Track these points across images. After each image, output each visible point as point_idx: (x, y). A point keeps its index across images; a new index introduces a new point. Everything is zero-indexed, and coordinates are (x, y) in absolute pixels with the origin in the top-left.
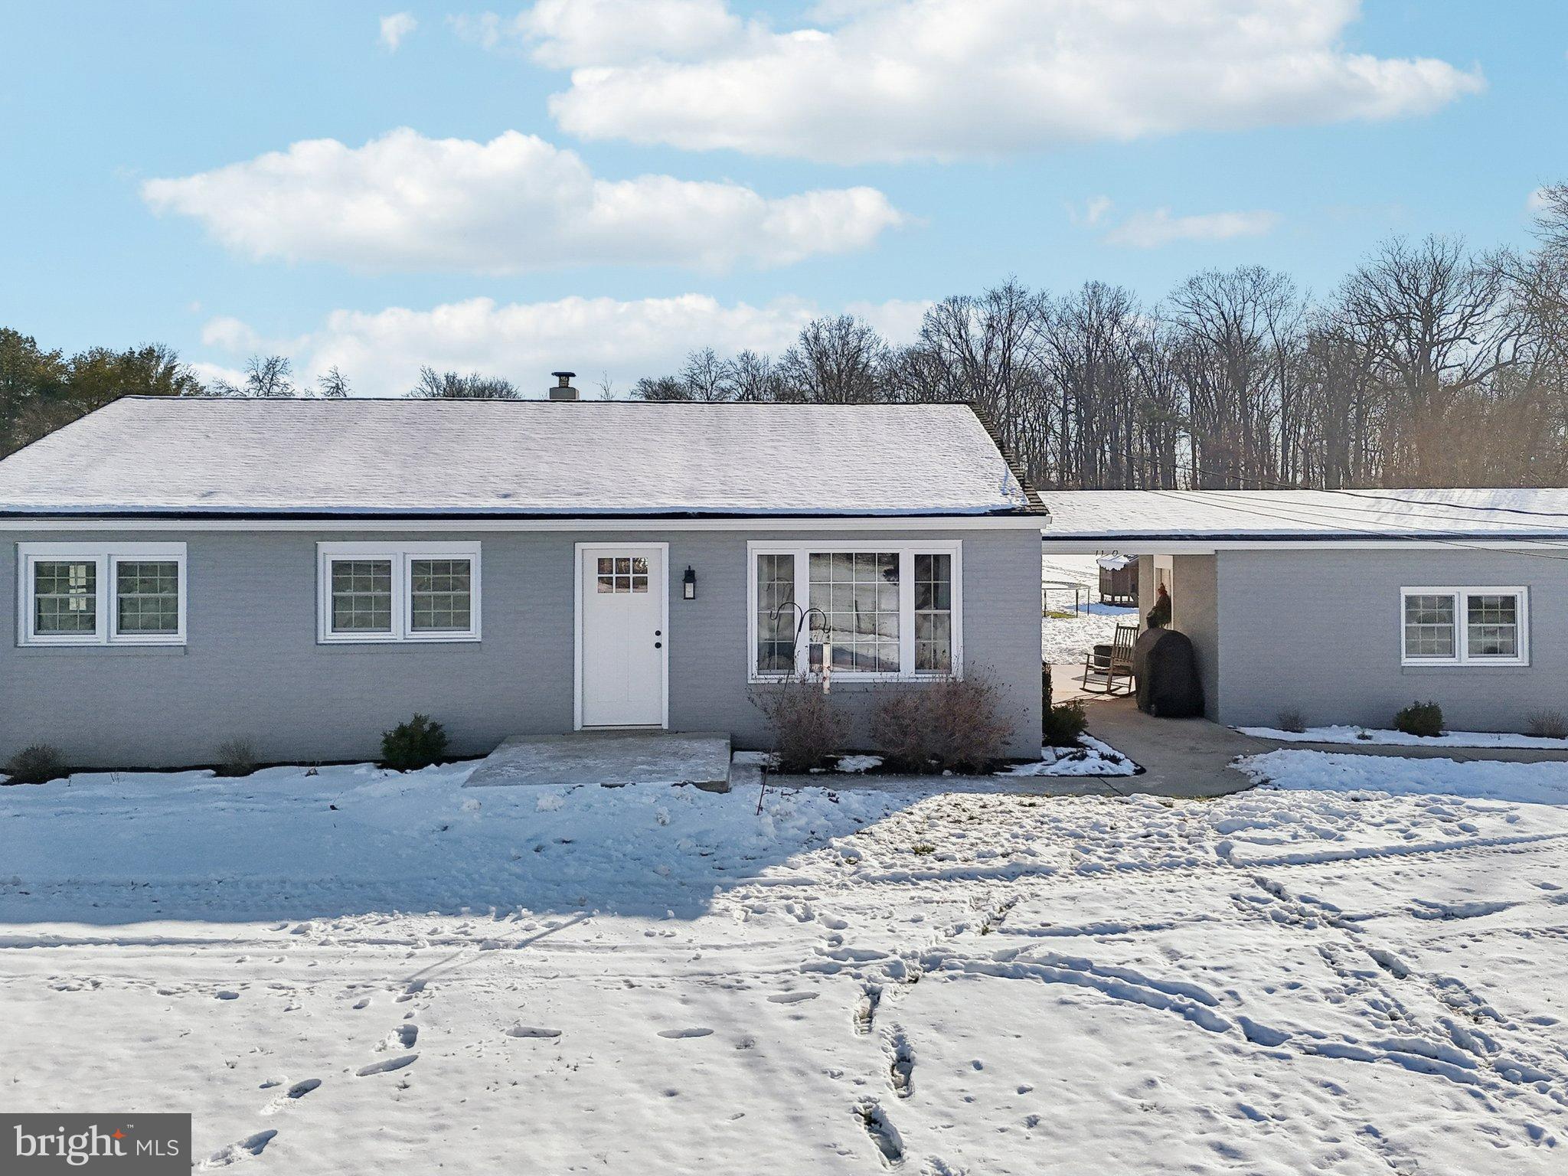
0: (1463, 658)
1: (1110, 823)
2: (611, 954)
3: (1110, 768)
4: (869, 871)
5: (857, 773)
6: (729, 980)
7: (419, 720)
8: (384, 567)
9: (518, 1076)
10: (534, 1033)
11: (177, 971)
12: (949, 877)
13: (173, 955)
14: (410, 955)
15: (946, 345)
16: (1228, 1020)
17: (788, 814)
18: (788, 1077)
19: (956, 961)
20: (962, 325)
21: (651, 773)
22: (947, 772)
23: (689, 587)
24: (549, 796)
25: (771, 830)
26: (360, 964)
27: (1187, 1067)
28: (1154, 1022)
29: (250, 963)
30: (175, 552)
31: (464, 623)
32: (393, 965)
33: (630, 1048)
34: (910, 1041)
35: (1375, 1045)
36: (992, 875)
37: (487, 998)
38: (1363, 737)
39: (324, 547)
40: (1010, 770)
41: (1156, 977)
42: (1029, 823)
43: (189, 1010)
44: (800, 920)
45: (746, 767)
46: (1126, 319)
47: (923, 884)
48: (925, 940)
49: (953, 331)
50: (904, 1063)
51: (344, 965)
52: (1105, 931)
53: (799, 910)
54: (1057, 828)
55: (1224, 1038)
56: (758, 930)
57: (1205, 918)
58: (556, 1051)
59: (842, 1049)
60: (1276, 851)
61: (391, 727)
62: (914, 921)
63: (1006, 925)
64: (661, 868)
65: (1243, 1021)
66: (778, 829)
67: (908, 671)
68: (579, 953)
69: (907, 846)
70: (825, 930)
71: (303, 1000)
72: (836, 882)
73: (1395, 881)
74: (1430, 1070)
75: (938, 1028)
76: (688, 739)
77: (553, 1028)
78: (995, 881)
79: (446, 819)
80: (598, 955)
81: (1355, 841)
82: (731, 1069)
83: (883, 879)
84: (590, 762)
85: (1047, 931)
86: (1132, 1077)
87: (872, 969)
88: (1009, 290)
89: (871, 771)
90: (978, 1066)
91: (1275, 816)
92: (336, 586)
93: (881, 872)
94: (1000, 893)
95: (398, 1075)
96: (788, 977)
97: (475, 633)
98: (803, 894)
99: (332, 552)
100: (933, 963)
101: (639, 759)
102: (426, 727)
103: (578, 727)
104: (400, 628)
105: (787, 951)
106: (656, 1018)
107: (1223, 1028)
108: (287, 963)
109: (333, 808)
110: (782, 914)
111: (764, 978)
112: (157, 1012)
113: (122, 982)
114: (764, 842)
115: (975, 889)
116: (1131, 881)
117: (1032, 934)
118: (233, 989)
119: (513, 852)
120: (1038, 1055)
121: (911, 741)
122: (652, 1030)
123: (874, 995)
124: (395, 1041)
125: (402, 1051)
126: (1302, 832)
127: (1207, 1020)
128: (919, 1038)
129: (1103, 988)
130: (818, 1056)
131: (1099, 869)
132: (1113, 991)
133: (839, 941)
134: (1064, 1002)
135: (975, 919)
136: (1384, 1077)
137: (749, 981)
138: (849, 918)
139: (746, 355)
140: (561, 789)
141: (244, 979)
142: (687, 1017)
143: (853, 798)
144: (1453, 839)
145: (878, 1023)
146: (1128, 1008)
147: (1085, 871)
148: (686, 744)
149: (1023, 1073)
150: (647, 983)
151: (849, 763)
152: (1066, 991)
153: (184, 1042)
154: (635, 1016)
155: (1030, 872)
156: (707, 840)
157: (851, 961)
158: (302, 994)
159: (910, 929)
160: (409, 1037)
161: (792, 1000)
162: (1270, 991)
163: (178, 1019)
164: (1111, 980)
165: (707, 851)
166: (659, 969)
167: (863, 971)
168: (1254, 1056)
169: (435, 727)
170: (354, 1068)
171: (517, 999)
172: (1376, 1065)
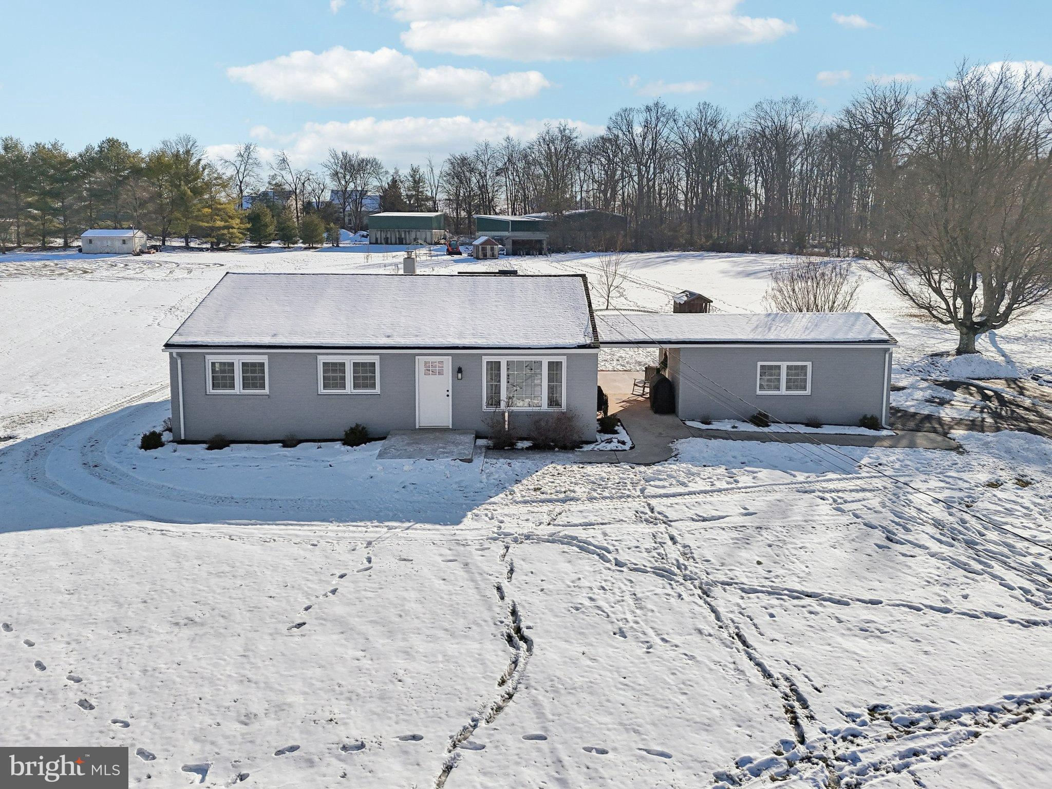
0: (783, 391)
1: (607, 477)
2: (428, 532)
3: (620, 447)
4: (516, 498)
5: (522, 449)
6: (464, 543)
7: (357, 425)
8: (343, 364)
9: (402, 573)
10: (405, 560)
11: (297, 536)
12: (543, 501)
13: (294, 530)
14: (366, 532)
15: (621, 135)
16: (611, 558)
17: (492, 473)
18: (477, 575)
19: (535, 537)
20: (630, 125)
21: (444, 453)
22: (557, 449)
23: (460, 375)
24: (407, 465)
25: (485, 481)
26: (352, 535)
27: (592, 574)
28: (589, 559)
29: (318, 533)
30: (264, 359)
31: (373, 386)
32: (361, 535)
33: (433, 565)
34: (514, 565)
35: (651, 568)
36: (558, 501)
37: (391, 548)
38: (734, 427)
39: (319, 357)
40: (581, 447)
41: (596, 543)
42: (578, 476)
43: (303, 549)
44: (490, 519)
45: (480, 447)
46: (720, 126)
47: (534, 504)
48: (529, 527)
49: (624, 128)
50: (512, 571)
51: (346, 535)
52: (587, 525)
53: (490, 515)
54: (588, 479)
55: (608, 565)
56: (475, 523)
57: (622, 520)
58: (411, 566)
59: (495, 567)
60: (662, 491)
61: (347, 429)
62: (526, 520)
63: (556, 522)
64: (446, 497)
65: (616, 559)
66: (488, 479)
67: (545, 407)
68: (418, 531)
69: (532, 487)
70: (497, 523)
71: (336, 547)
72: (504, 503)
73: (694, 506)
74: (663, 576)
75: (523, 560)
76: (460, 434)
77: (411, 558)
78: (559, 503)
79: (372, 474)
80: (425, 532)
81: (693, 487)
82: (461, 573)
83: (520, 502)
84: (422, 447)
85: (569, 525)
86: (575, 576)
87: (508, 540)
88: (657, 105)
89: (528, 449)
90: (532, 573)
91: (668, 475)
92: (324, 372)
93: (521, 499)
94: (558, 508)
95: (367, 572)
96: (482, 541)
97: (377, 390)
98: (492, 508)
99: (322, 359)
100: (528, 537)
101: (441, 445)
102: (360, 428)
103: (417, 427)
104: (349, 389)
105: (483, 532)
106: (441, 555)
107: (609, 561)
108: (329, 534)
109: (331, 466)
110: (484, 517)
111: (475, 541)
112: (295, 550)
113: (281, 539)
114: (482, 485)
115: (551, 506)
116: (604, 504)
117: (563, 526)
118: (315, 543)
119: (396, 489)
120: (550, 570)
121: (543, 438)
122: (439, 559)
123: (507, 548)
124: (365, 561)
125: (367, 565)
126: (674, 483)
127: (606, 559)
128: (518, 564)
129: (578, 547)
130: (486, 569)
131: (595, 498)
132: (581, 548)
133: (500, 527)
134: (564, 552)
135: (546, 518)
136: (648, 578)
137: (470, 543)
138: (506, 519)
139: (508, 138)
140: (411, 461)
141: (318, 539)
142: (449, 555)
143: (518, 464)
144: (730, 486)
145: (507, 558)
146: (584, 554)
147: (591, 499)
148: (458, 437)
149: (544, 575)
150: (439, 543)
151: (520, 445)
152: (566, 548)
153: (305, 560)
154: (435, 554)
155: (571, 499)
156: (463, 485)
157: (502, 536)
158: (336, 545)
159: (524, 524)
160: (369, 560)
161: (482, 550)
162: (629, 549)
163: (302, 552)
164: (581, 544)
165: (462, 489)
166: (442, 538)
167: (505, 540)
168: (614, 571)
169: (364, 428)
170: (356, 570)
171: (400, 548)
172: (648, 574)
